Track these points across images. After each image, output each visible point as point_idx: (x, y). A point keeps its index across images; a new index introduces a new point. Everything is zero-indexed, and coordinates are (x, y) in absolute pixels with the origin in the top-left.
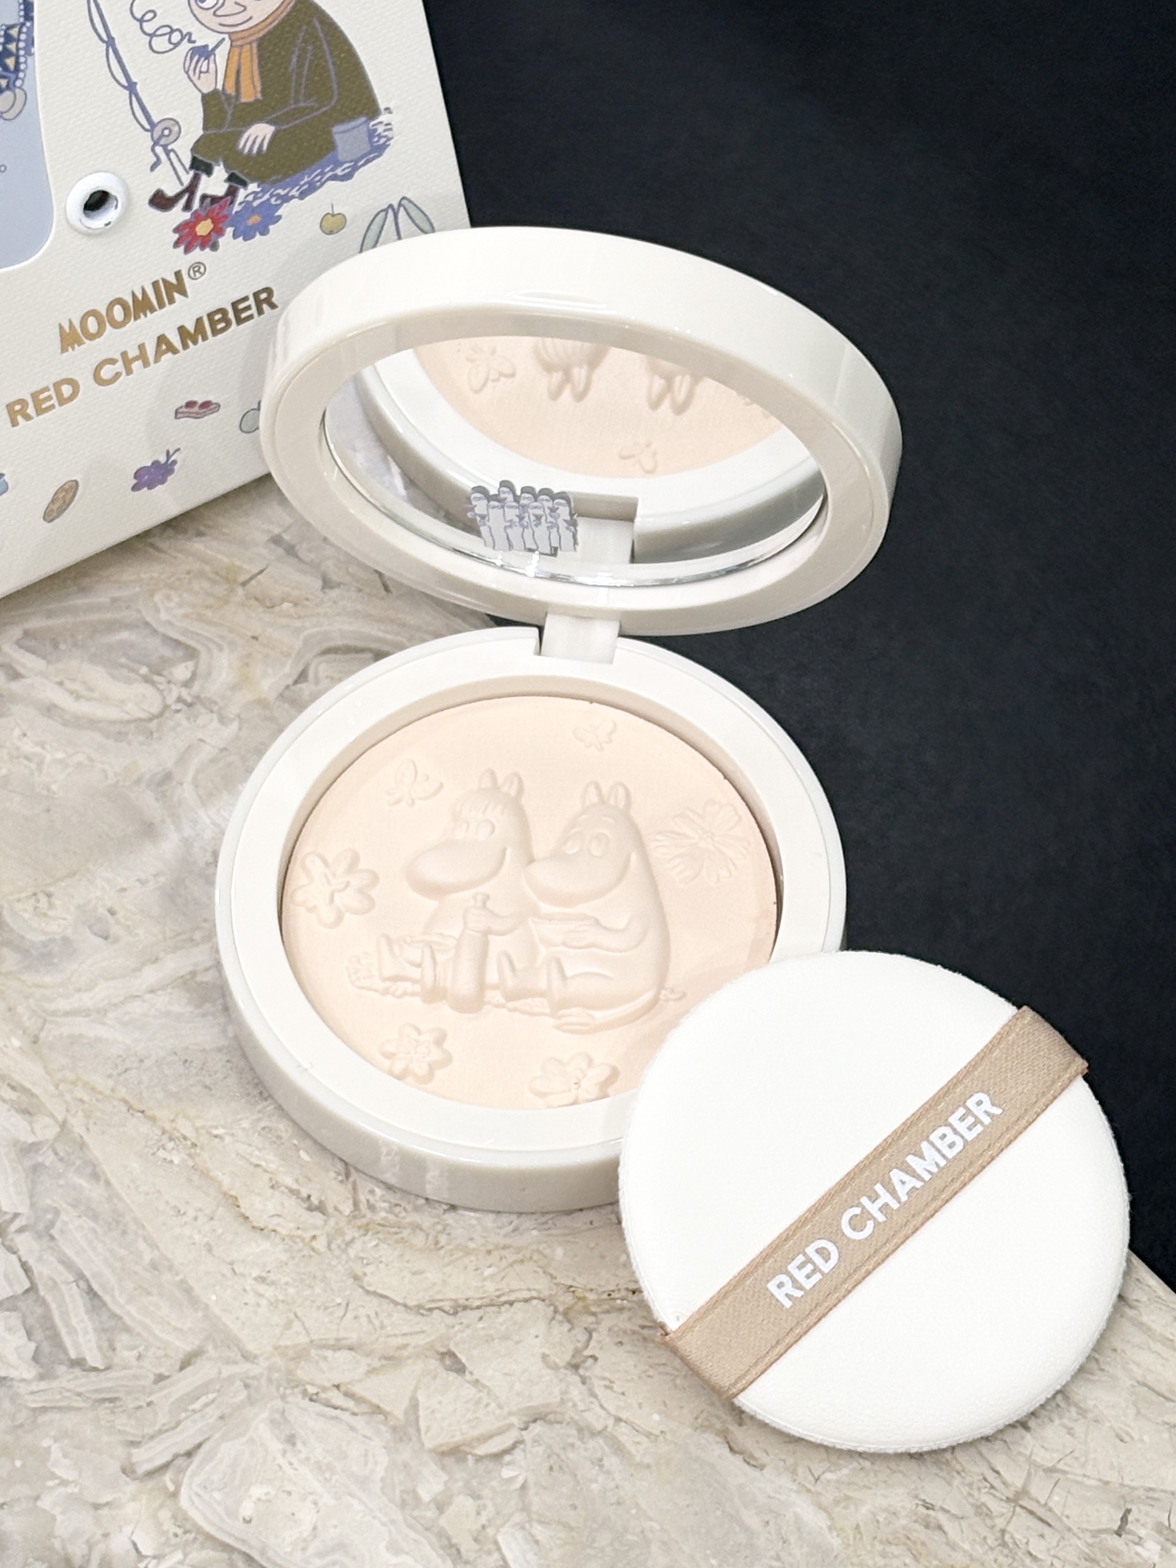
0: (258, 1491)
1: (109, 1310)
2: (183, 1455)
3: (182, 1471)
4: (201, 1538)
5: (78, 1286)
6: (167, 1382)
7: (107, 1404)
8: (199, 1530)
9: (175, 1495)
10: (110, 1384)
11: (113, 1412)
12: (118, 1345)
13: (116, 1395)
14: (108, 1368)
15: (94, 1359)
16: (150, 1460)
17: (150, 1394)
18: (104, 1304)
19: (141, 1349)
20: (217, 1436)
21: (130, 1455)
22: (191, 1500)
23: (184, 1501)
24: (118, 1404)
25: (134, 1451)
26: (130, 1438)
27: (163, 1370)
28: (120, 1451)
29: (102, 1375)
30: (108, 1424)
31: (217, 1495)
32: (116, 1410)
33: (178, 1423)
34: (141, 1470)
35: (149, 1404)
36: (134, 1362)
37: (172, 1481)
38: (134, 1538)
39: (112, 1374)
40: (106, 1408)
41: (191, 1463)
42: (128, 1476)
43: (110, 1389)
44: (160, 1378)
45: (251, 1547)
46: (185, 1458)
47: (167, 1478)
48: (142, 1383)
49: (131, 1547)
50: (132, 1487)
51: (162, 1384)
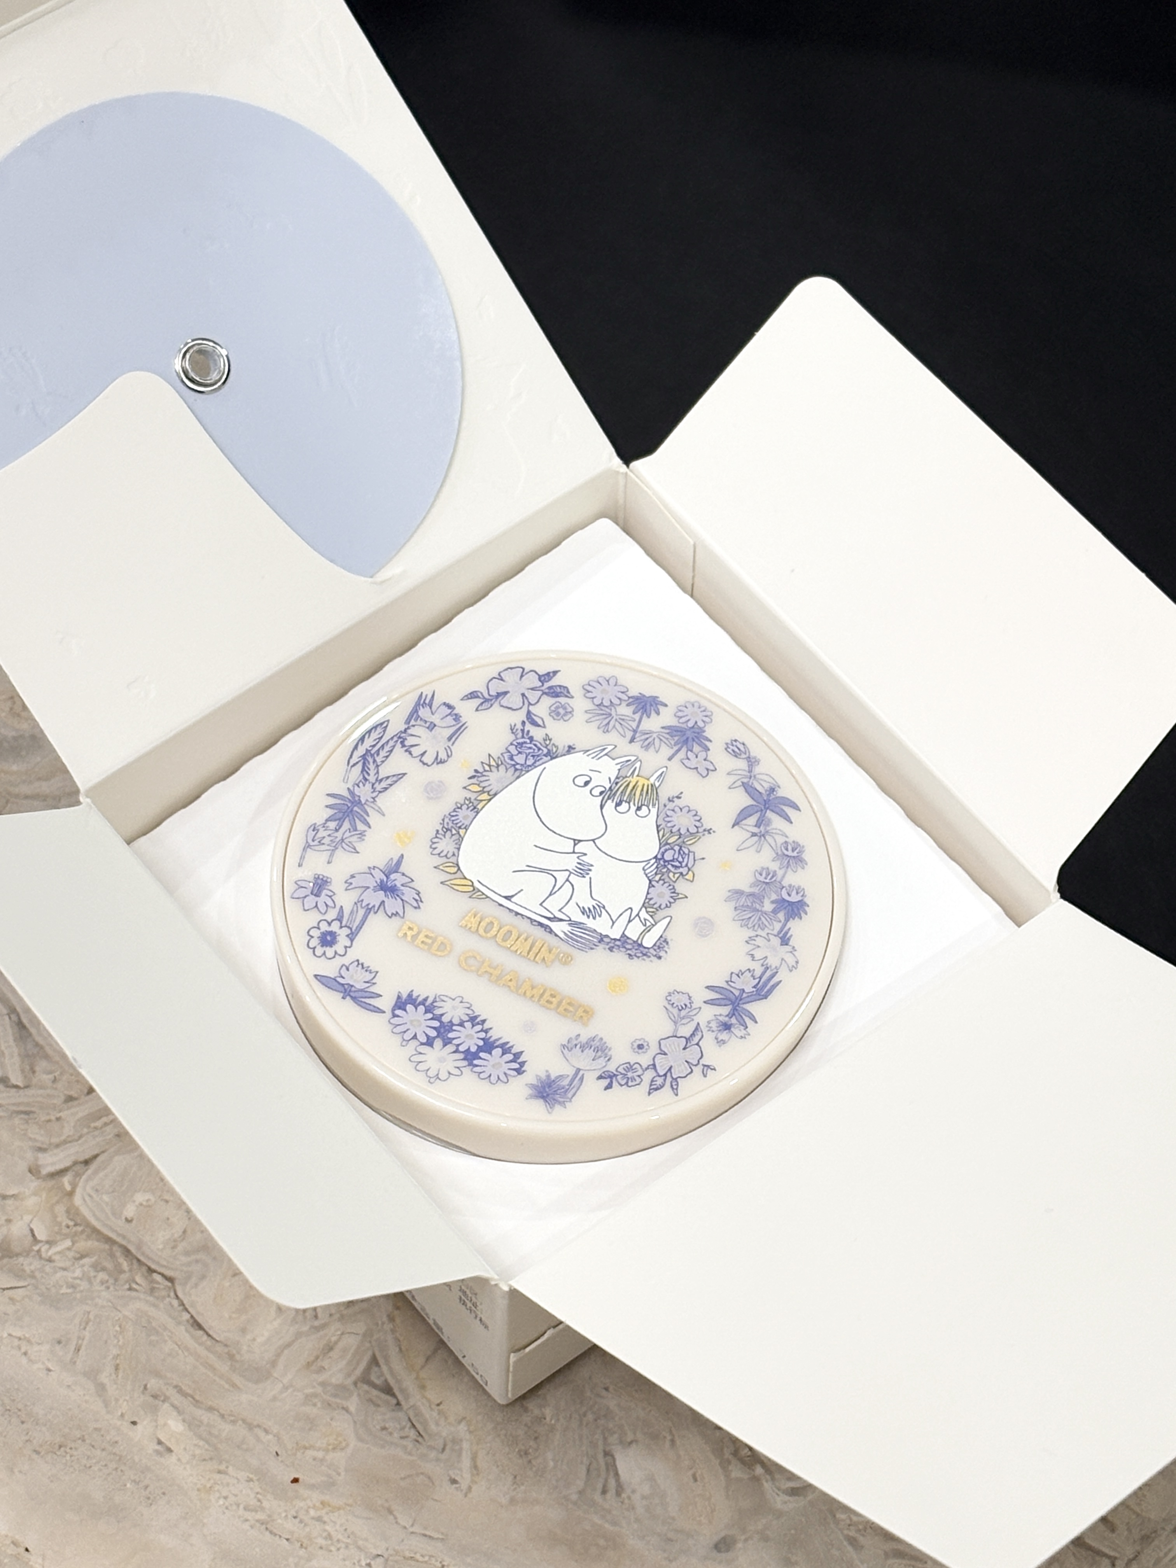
0: (140, 1198)
1: (34, 1040)
2: (81, 1163)
3: (78, 1175)
4: (88, 1230)
5: (10, 1018)
6: (75, 1103)
7: (23, 1116)
8: (88, 1225)
9: (71, 1194)
10: (26, 1100)
11: (27, 1122)
12: (37, 1069)
13: (33, 1109)
14: (27, 1087)
15: (16, 1078)
16: (53, 1164)
17: (60, 1111)
18: (30, 1035)
19: (56, 1074)
20: (112, 1150)
21: (37, 1159)
22: (84, 1200)
23: (77, 1200)
24: (31, 1116)
25: (40, 1155)
26: (39, 1145)
27: (73, 1093)
28: (29, 1155)
29: (21, 1091)
30: (23, 1132)
31: (106, 1198)
32: (30, 1121)
33: (80, 1137)
34: (44, 1172)
35: (58, 1119)
36: (50, 1084)
37: (71, 1183)
38: (32, 1226)
39: (30, 1092)
40: (21, 1119)
41: (87, 1170)
42: (33, 1175)
43: (28, 1104)
44: (70, 1099)
45: (129, 1241)
46: (83, 1165)
47: (66, 1181)
48: (55, 1101)
49: (29, 1232)
50: (34, 1184)
51: (70, 1104)
